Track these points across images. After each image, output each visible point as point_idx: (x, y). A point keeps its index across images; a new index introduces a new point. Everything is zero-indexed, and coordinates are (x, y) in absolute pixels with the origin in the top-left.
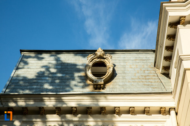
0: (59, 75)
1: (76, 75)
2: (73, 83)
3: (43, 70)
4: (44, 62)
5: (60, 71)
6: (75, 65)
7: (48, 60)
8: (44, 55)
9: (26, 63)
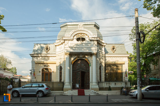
0: (41, 49)
1: (44, 49)
2: (43, 51)
3: (38, 48)
4: (38, 46)
5: (41, 48)
6: (43, 47)
7: (39, 46)
8: (38, 45)
9: (35, 46)
